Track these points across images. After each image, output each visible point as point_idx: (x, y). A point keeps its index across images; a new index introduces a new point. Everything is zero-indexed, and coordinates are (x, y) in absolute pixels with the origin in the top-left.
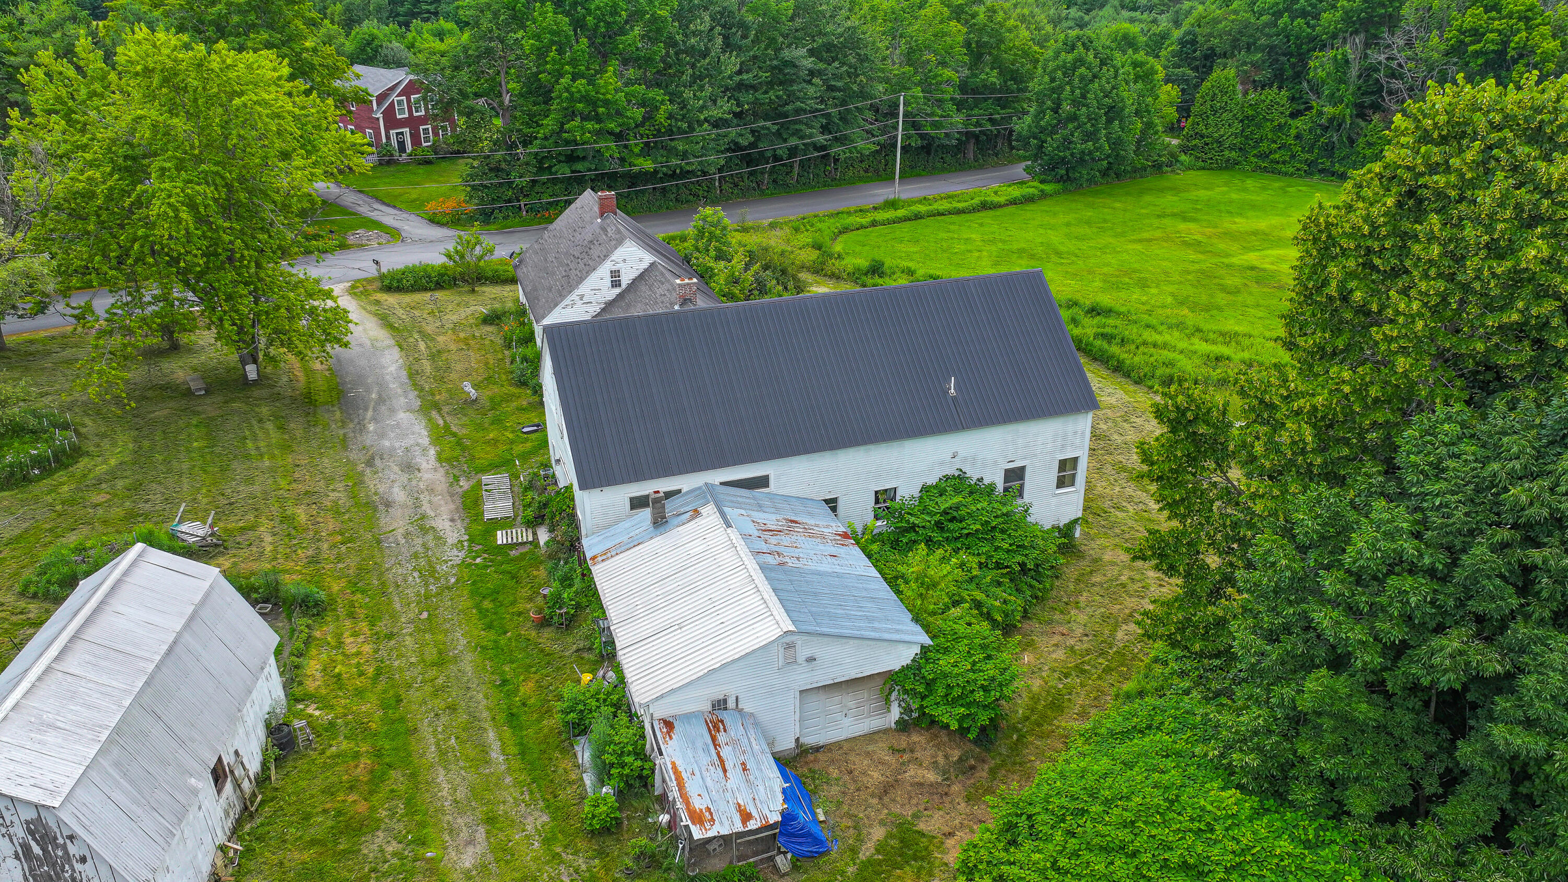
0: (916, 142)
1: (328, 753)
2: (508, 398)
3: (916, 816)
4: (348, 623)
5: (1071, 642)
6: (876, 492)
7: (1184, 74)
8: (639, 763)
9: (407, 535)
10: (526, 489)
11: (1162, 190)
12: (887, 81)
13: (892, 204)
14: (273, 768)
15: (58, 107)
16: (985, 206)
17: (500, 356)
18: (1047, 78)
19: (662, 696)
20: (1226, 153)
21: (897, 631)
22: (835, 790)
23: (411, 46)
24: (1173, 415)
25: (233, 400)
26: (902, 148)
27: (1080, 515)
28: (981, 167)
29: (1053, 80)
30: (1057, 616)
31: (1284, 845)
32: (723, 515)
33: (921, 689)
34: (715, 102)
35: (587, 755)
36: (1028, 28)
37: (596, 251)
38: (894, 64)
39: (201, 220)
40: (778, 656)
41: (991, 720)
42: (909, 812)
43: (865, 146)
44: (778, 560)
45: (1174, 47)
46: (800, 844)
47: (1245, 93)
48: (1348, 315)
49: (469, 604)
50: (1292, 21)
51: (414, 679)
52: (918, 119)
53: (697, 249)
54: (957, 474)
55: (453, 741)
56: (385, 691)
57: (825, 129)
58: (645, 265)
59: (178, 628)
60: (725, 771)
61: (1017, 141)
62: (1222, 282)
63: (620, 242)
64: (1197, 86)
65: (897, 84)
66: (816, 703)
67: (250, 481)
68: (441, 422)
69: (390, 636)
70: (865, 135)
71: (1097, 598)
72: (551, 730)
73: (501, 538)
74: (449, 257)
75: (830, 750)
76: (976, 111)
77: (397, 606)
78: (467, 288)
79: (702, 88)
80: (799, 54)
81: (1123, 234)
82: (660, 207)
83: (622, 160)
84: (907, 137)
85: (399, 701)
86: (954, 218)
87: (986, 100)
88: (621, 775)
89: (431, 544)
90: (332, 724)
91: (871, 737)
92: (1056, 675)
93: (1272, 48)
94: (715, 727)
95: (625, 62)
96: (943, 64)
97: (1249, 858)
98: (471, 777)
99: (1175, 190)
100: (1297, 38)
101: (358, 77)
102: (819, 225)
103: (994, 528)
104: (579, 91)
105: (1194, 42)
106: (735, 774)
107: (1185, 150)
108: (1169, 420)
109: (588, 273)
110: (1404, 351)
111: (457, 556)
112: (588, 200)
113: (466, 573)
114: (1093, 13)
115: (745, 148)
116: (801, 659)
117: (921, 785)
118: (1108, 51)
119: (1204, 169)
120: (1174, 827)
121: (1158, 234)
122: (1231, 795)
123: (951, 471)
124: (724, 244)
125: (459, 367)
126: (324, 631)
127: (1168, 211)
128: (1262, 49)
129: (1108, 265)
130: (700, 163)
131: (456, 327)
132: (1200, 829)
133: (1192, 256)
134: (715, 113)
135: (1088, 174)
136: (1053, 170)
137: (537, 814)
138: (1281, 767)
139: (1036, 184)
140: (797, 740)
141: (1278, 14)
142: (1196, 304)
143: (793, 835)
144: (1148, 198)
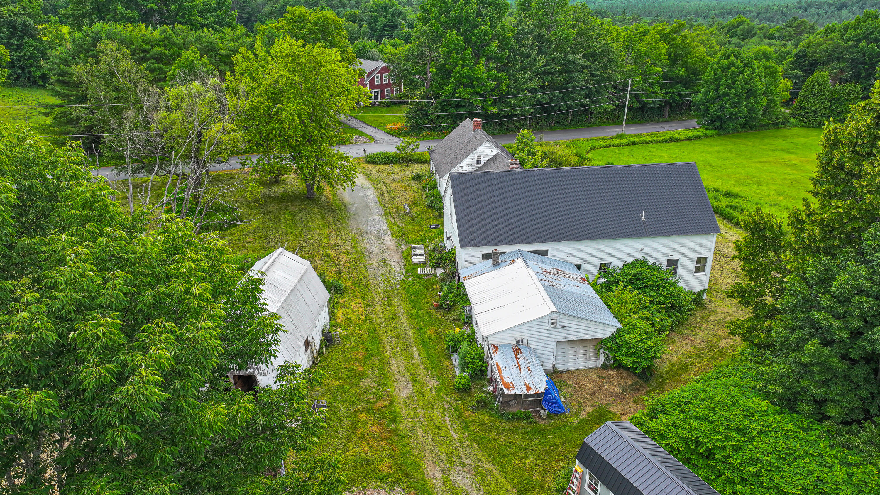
0: (636, 105)
1: (346, 347)
2: (424, 213)
3: (607, 405)
4: (354, 299)
5: (694, 343)
6: (601, 264)
7: (797, 74)
8: (481, 363)
9: (378, 266)
10: (431, 252)
11: (777, 137)
12: (623, 72)
13: (620, 136)
14: (324, 349)
15: (246, 71)
16: (672, 140)
17: (420, 194)
18: (712, 73)
19: (494, 334)
20: (819, 118)
21: (606, 320)
22: (570, 389)
23: (381, 51)
24: (753, 226)
25: (303, 205)
26: (628, 108)
27: (706, 287)
28: (672, 120)
29: (716, 74)
30: (689, 332)
31: (790, 426)
32: (526, 263)
33: (615, 348)
34: (531, 80)
35: (457, 360)
36: (705, 47)
37: (470, 146)
38: (627, 64)
39: (303, 122)
40: (548, 323)
41: (648, 366)
42: (605, 403)
43: (607, 106)
44: (551, 284)
45: (792, 59)
46: (552, 406)
47: (834, 85)
48: (842, 176)
49: (405, 296)
50: (868, 44)
51: (382, 324)
52: (639, 92)
53: (518, 150)
54: (642, 259)
55: (398, 349)
56: (369, 327)
57: (588, 96)
58: (493, 154)
59: (296, 281)
60: (520, 369)
61: (694, 106)
62: (805, 185)
63: (482, 142)
64: (804, 81)
65: (628, 74)
66: (564, 349)
67: (311, 238)
68: (393, 221)
69: (371, 306)
70: (609, 100)
71: (712, 326)
72: (441, 349)
73: (420, 271)
74: (398, 149)
75: (569, 373)
76: (671, 90)
77: (374, 294)
78: (405, 164)
79: (525, 73)
80: (578, 58)
81: (750, 158)
82: (498, 132)
83: (482, 107)
84: (631, 102)
85: (375, 331)
86: (654, 145)
87: (677, 84)
88: (472, 368)
89: (389, 271)
90: (347, 336)
91: (589, 370)
92: (685, 357)
93: (853, 60)
94: (517, 351)
95: (489, 59)
96: (655, 64)
97: (770, 429)
98: (406, 363)
99: (785, 137)
100: (871, 54)
101: (361, 64)
102: (580, 145)
103: (659, 285)
104: (465, 73)
105: (804, 56)
106: (524, 372)
107: (793, 116)
108: (751, 228)
109: (466, 157)
110: (870, 192)
111: (400, 277)
112: (468, 123)
113: (404, 284)
114: (747, 40)
115: (545, 104)
116: (559, 326)
117: (612, 393)
118: (750, 60)
119: (804, 127)
120: (735, 413)
121: (771, 159)
122: (765, 404)
123: (639, 257)
124: (532, 148)
125: (401, 198)
126: (344, 300)
127: (779, 148)
128: (847, 60)
129: (739, 173)
130: (522, 111)
131: (400, 181)
132: (747, 415)
133: (790, 171)
134: (532, 85)
135: (733, 126)
136: (713, 123)
137: (434, 381)
138: (793, 394)
139: (702, 130)
140: (554, 365)
141: (860, 41)
142: (788, 196)
143: (549, 401)
144: (767, 141)
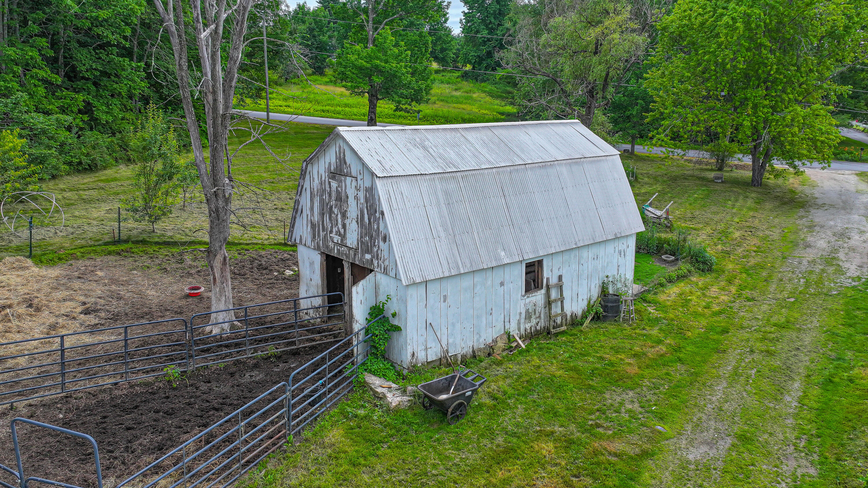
1: (638, 331)
4: (723, 283)
14: (590, 318)
51: (751, 326)
56: (718, 322)
85: (725, 331)
90: (657, 319)
98: (751, 401)
137: (804, 462)
